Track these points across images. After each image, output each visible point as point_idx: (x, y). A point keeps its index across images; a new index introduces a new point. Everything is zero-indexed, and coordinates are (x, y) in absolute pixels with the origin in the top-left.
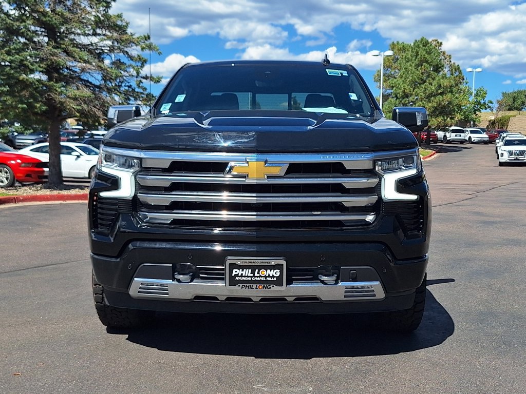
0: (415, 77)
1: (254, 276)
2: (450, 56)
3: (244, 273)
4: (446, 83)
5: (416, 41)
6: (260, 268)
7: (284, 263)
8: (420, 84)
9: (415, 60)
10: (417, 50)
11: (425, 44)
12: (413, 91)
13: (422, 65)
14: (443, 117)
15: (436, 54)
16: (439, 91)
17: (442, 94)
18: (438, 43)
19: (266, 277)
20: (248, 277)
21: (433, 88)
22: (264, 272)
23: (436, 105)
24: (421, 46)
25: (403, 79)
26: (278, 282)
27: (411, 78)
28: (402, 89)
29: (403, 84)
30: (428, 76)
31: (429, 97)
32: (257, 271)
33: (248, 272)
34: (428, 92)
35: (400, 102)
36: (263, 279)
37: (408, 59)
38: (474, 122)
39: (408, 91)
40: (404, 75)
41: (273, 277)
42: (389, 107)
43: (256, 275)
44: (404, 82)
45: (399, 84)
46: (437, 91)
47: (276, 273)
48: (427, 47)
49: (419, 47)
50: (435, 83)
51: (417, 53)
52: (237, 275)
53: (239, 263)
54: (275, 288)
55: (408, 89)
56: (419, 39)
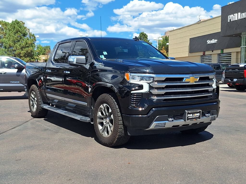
0: (15, 39)
1: (193, 116)
2: (29, 29)
3: (190, 115)
4: (29, 42)
5: (13, 21)
6: (195, 113)
7: (201, 111)
8: (17, 42)
9: (14, 30)
10: (14, 26)
11: (18, 23)
12: (14, 45)
13: (17, 33)
14: (29, 58)
15: (24, 28)
16: (27, 46)
17: (28, 47)
18: (23, 23)
19: (196, 116)
20: (191, 117)
21: (24, 44)
22: (196, 115)
23: (25, 52)
24: (16, 24)
25: (8, 39)
26: (199, 118)
27: (12, 39)
28: (9, 44)
29: (8, 41)
30: (21, 38)
31: (22, 48)
32: (194, 114)
33: (191, 115)
34: (22, 45)
35: (8, 50)
36: (195, 117)
37: (10, 29)
38: (37, 60)
39: (11, 45)
40: (8, 38)
41: (198, 116)
42: (2, 52)
43: (194, 116)
44: (9, 41)
45: (7, 41)
46: (26, 46)
47: (198, 114)
48: (19, 25)
49: (15, 24)
50: (24, 42)
51: (15, 27)
52: (189, 117)
53: (190, 112)
54: (198, 119)
55: (12, 44)
56: (14, 20)
